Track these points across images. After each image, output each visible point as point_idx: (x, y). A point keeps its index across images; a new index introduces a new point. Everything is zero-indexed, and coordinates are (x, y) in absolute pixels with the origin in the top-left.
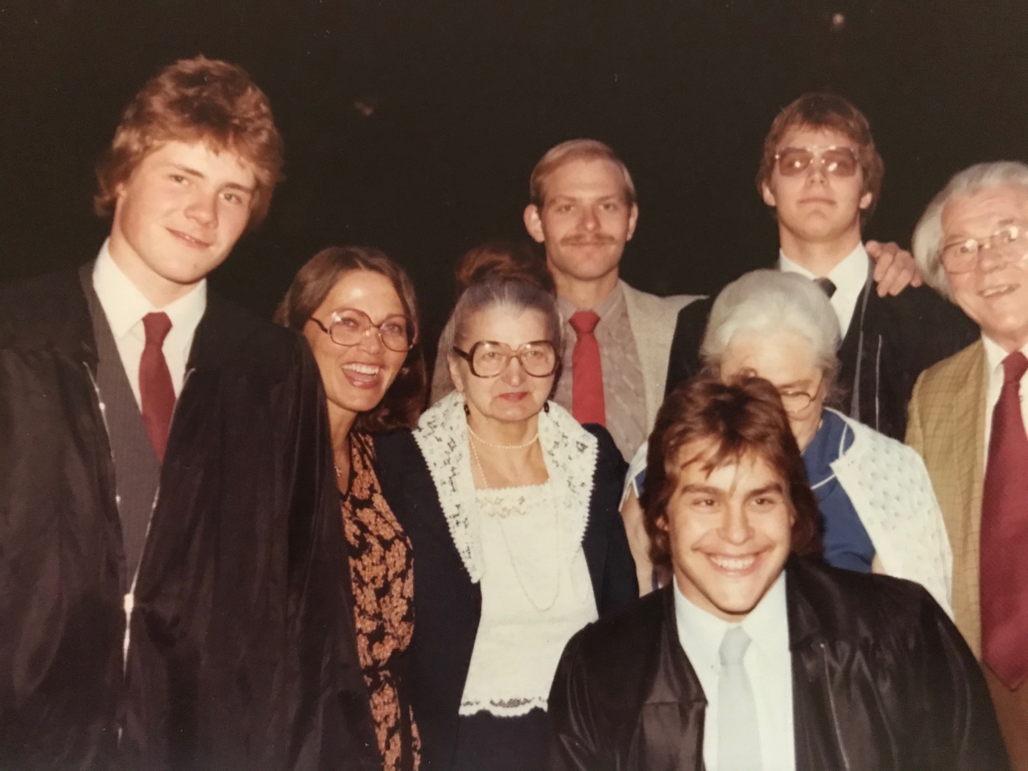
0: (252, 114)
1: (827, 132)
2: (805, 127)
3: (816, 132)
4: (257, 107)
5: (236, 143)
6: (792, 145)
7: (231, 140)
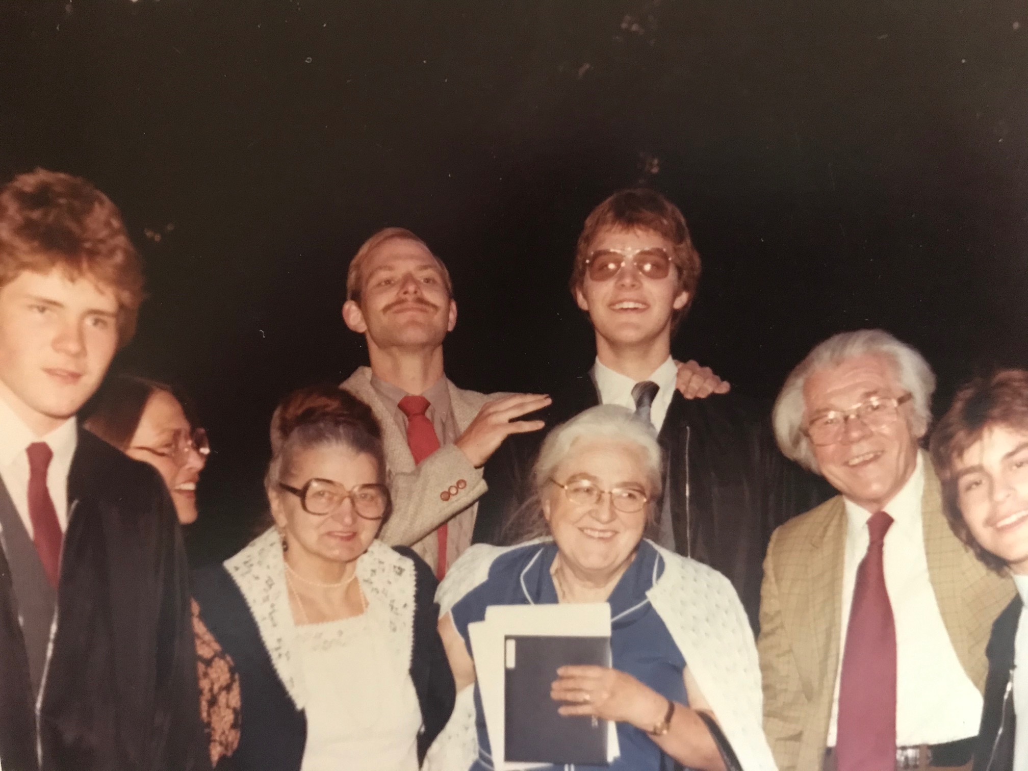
0: (103, 234)
1: (639, 232)
2: (617, 227)
3: (627, 233)
4: (108, 224)
5: (91, 268)
6: (603, 247)
7: (85, 265)
